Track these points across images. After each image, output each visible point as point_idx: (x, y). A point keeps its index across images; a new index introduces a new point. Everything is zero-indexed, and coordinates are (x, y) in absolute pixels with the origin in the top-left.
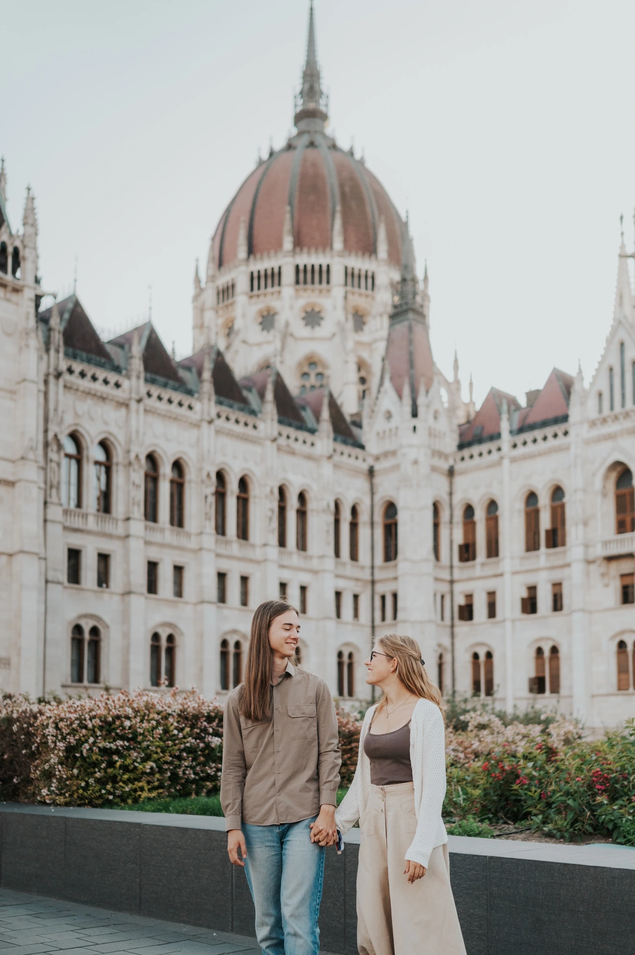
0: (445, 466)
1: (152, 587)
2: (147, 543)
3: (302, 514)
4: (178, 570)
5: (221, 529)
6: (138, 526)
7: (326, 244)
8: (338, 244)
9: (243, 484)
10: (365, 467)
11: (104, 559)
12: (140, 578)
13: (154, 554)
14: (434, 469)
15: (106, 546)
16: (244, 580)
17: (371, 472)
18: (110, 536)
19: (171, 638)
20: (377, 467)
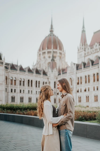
0: (56, 77)
1: (21, 92)
2: (20, 88)
3: (39, 83)
4: (24, 90)
5: (29, 85)
6: (19, 86)
7: (51, 48)
8: (52, 48)
9: (32, 81)
10: (47, 78)
11: (15, 90)
12: (19, 91)
13: (21, 89)
14: (54, 78)
15: (15, 88)
16: (32, 91)
17: (48, 78)
18: (16, 87)
19: (23, 98)
20: (49, 78)
